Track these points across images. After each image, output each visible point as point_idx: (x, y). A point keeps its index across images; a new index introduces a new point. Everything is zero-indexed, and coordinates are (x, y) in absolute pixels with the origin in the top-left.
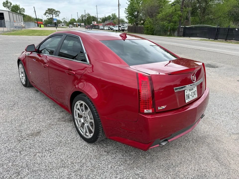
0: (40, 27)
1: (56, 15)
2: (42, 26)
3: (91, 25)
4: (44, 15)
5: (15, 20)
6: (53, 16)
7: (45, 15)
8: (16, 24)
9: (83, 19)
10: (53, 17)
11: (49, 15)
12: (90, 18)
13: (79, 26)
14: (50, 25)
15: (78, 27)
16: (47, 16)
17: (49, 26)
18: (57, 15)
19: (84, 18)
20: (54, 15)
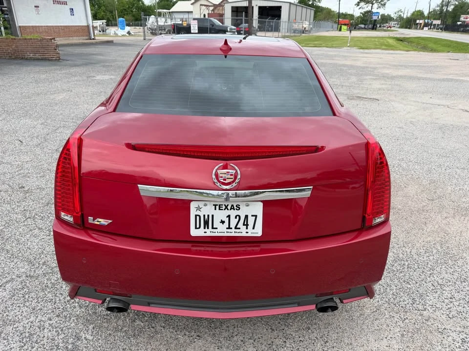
0: (340, 30)
1: (380, 5)
2: (344, 27)
3: (459, 23)
4: (355, 5)
5: (298, 18)
6: (372, 7)
7: (358, 5)
8: (296, 26)
9: (443, 10)
10: (372, 9)
11: (365, 6)
12: (462, 8)
13: (425, 28)
14: (363, 26)
15: (423, 29)
16: (360, 8)
17: (360, 29)
18: (382, 4)
19: (445, 9)
20: (376, 6)
